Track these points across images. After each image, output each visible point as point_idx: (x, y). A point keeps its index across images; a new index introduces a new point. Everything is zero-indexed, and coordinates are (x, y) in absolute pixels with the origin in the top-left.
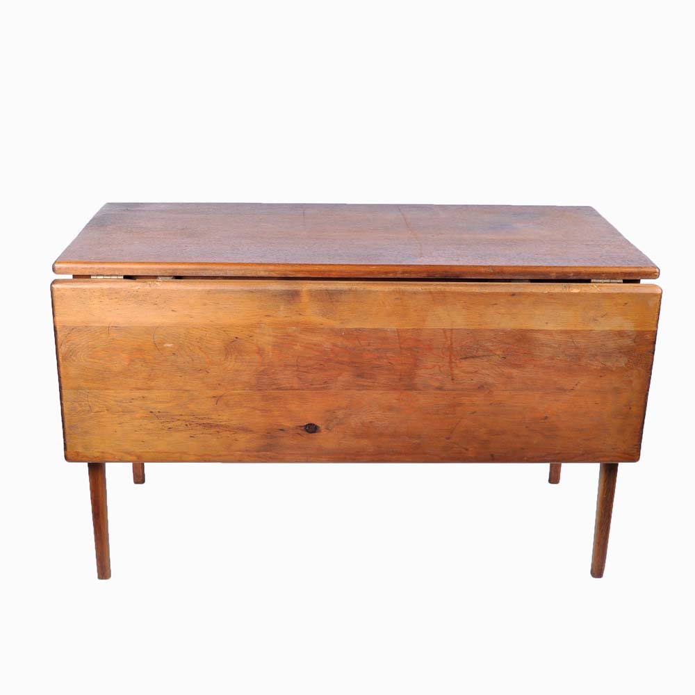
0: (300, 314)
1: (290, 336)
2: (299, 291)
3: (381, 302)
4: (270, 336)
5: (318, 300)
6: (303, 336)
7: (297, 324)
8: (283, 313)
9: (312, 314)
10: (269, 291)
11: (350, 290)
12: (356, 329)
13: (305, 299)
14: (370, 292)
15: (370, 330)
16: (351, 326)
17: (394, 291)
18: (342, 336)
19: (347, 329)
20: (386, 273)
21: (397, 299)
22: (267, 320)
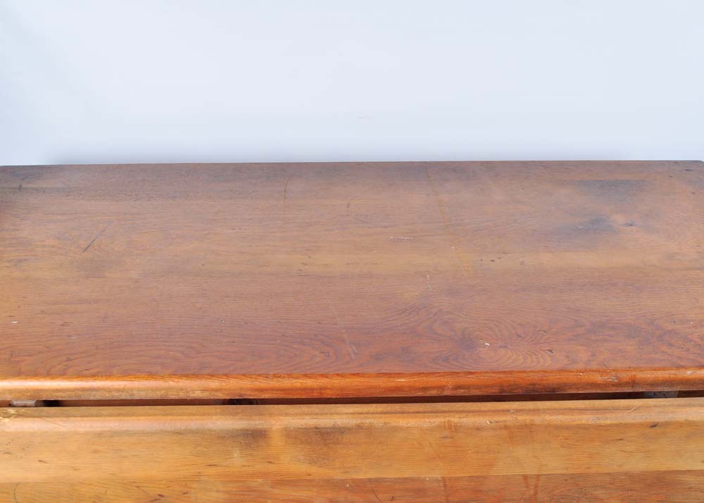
0: (269, 462)
1: (255, 491)
2: (265, 431)
3: (415, 443)
4: (218, 491)
5: (302, 443)
6: (277, 491)
7: (264, 475)
8: (237, 460)
9: (292, 462)
10: (210, 430)
11: (359, 427)
12: (370, 480)
13: (277, 441)
14: (396, 429)
15: (396, 481)
16: (361, 476)
17: (439, 427)
18: (347, 489)
19: (353, 480)
20: (425, 389)
21: (446, 437)
22: (212, 471)
